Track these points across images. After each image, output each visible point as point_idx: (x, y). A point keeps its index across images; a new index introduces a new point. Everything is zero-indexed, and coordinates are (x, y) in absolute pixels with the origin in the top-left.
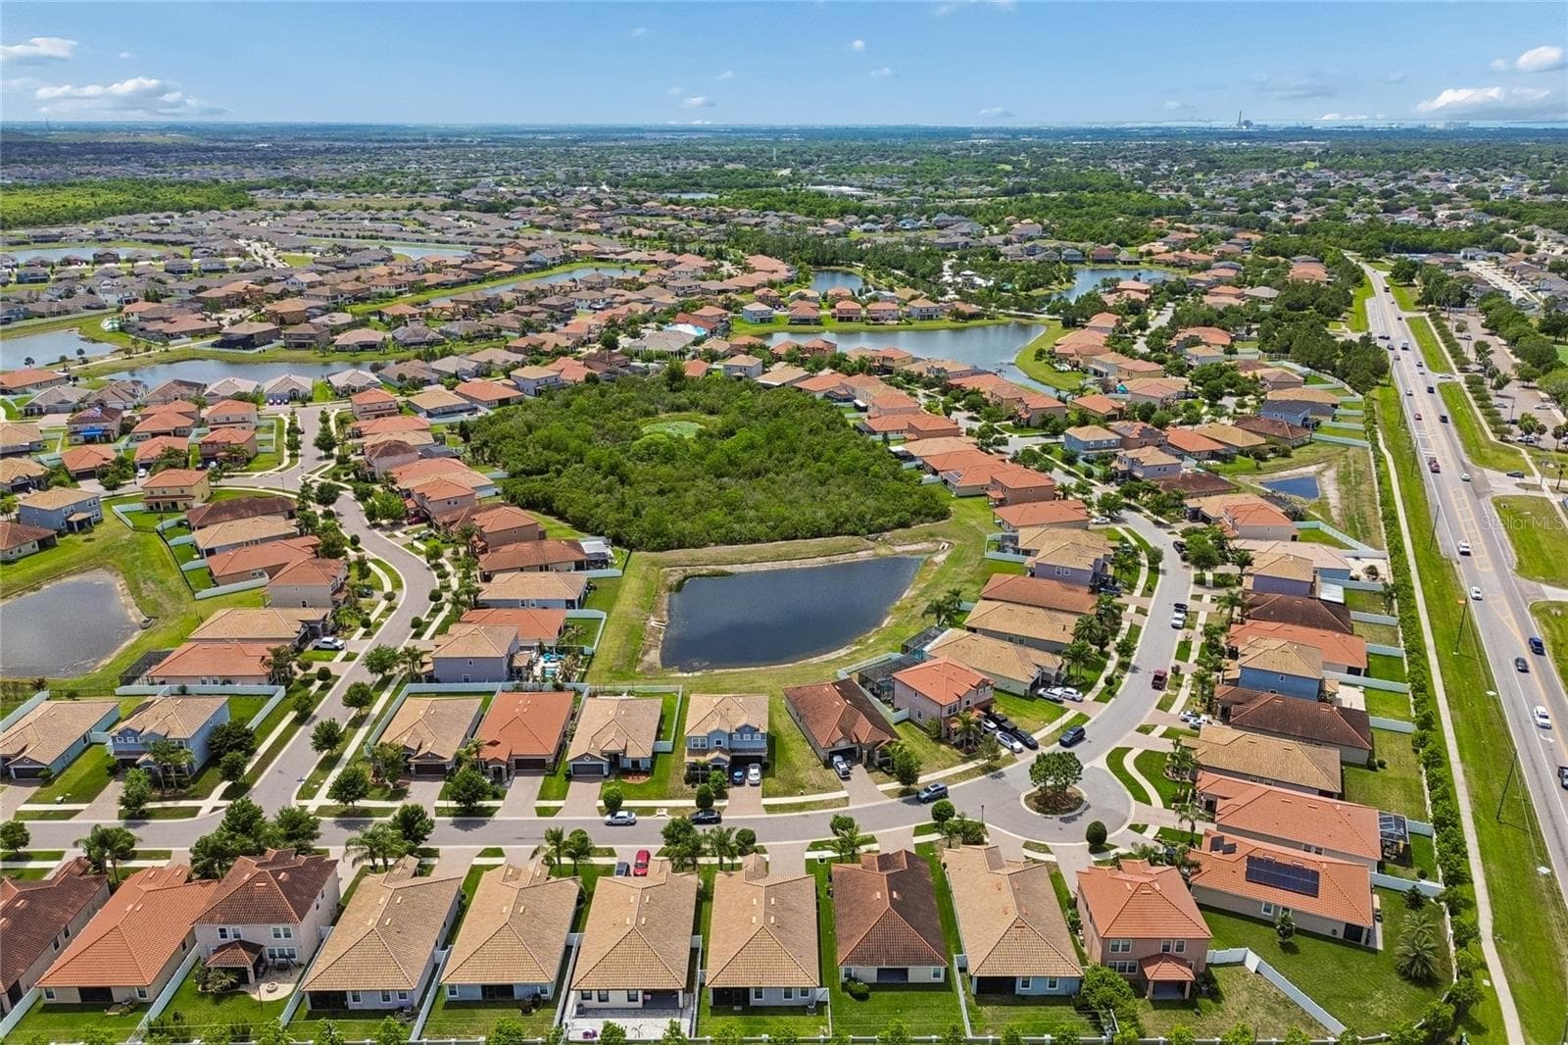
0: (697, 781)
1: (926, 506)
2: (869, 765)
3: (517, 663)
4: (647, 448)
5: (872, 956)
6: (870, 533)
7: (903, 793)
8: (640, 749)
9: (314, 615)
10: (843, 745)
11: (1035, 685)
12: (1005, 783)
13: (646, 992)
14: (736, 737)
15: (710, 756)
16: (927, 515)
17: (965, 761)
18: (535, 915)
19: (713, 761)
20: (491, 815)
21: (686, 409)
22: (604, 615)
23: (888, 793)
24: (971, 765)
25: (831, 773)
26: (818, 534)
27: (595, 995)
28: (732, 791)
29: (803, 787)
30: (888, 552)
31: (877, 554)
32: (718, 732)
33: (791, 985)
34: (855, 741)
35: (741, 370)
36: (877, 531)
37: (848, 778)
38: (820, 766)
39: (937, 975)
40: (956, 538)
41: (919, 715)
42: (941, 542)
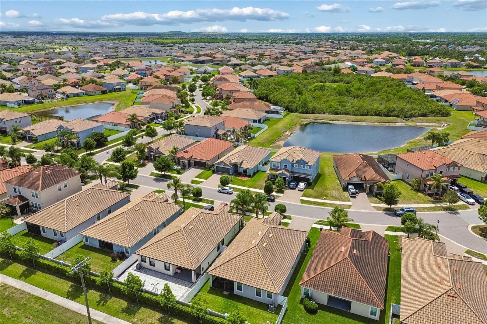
2: (370, 193)
3: (219, 132)
6: (405, 117)
7: (386, 210)
9: (158, 111)
10: (356, 180)
12: (459, 218)
14: (296, 165)
17: (433, 202)
18: (143, 213)
19: (280, 174)
21: (338, 82)
22: (266, 127)
23: (377, 208)
24: (437, 205)
25: (346, 194)
28: (288, 191)
29: (327, 196)
30: (412, 124)
31: (407, 125)
32: (285, 160)
33: (262, 288)
34: (363, 179)
35: (365, 72)
36: (409, 117)
37: (355, 197)
38: (341, 190)
39: (373, 314)
40: (452, 122)
41: (408, 178)
42: (443, 124)
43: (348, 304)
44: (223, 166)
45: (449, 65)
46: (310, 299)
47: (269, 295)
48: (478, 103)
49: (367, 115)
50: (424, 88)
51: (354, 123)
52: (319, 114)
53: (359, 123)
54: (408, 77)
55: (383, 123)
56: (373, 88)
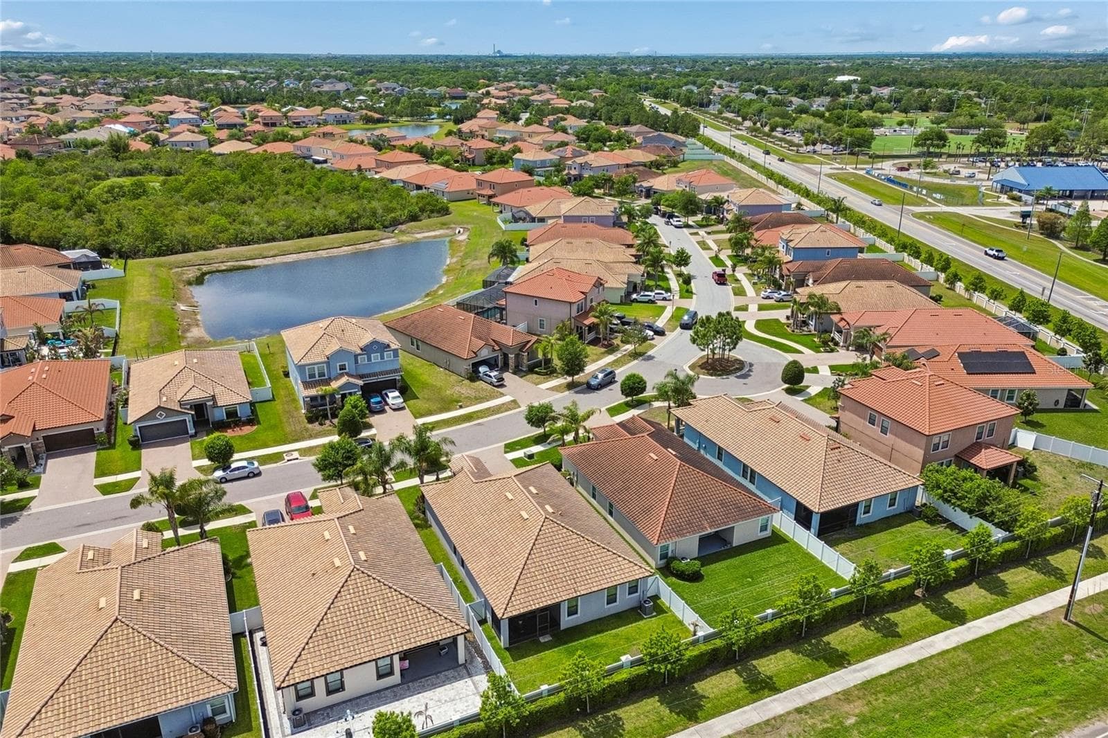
0: (325, 417)
2: (520, 371)
5: (689, 523)
6: (385, 227)
7: (570, 387)
8: (232, 394)
10: (485, 354)
11: (628, 294)
12: (661, 363)
13: (404, 656)
14: (363, 360)
15: (335, 385)
16: (432, 211)
17: (609, 353)
19: (341, 388)
20: (23, 508)
22: (117, 304)
23: (555, 389)
24: (617, 355)
25: (480, 383)
26: (335, 230)
27: (320, 686)
28: (373, 420)
29: (459, 401)
30: (408, 239)
31: (402, 241)
32: (341, 353)
33: (615, 583)
34: (497, 348)
35: (188, 146)
36: (391, 225)
37: (502, 386)
38: (467, 382)
39: (764, 528)
40: (467, 223)
41: (542, 326)
42: (456, 228)
45: (331, 119)
46: (676, 558)
47: (633, 588)
48: (480, 183)
49: (311, 235)
50: (359, 166)
51: (302, 256)
52: (205, 250)
53: (311, 255)
54: (299, 148)
55: (357, 246)
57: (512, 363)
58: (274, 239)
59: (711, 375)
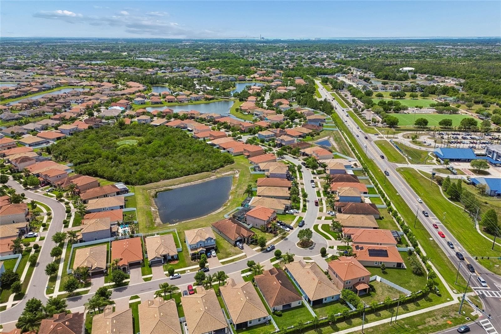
1: (227, 160)
2: (248, 243)
3: (113, 230)
4: (123, 150)
5: (280, 302)
6: (212, 170)
7: (262, 250)
8: (173, 252)
9: (23, 225)
10: (239, 238)
11: (285, 211)
12: (289, 241)
14: (206, 242)
16: (228, 163)
18: (167, 315)
19: (200, 251)
20: (127, 285)
21: (129, 135)
22: (135, 209)
23: (257, 251)
24: (277, 237)
25: (237, 248)
26: (197, 172)
28: (208, 260)
29: (231, 254)
30: (220, 176)
31: (217, 177)
32: (201, 241)
33: (260, 317)
34: (242, 236)
36: (214, 169)
37: (243, 249)
38: (233, 247)
39: (299, 303)
40: (239, 169)
41: (257, 225)
42: (235, 171)
43: (289, 305)
44: (156, 259)
45: (193, 99)
46: (276, 310)
47: (264, 318)
48: (245, 150)
49: (189, 174)
50: (204, 138)
51: (186, 184)
52: (157, 182)
54: (182, 124)
56: (171, 144)
57: (246, 241)
58: (177, 177)
59: (302, 247)
